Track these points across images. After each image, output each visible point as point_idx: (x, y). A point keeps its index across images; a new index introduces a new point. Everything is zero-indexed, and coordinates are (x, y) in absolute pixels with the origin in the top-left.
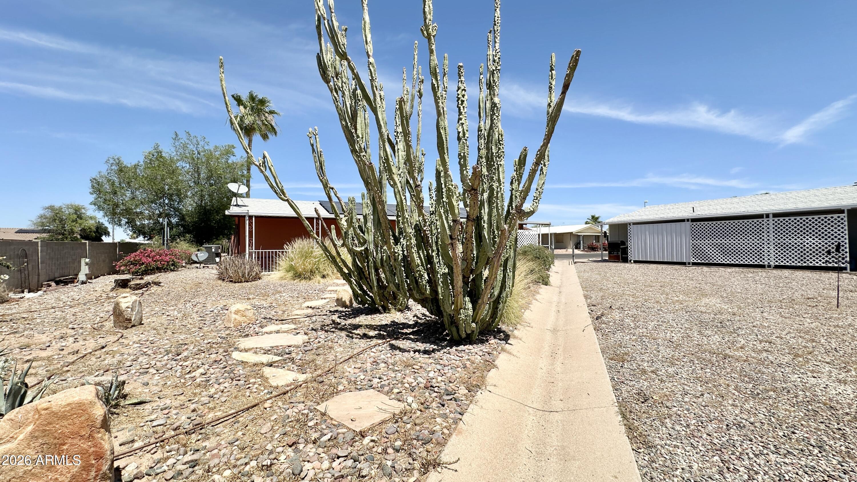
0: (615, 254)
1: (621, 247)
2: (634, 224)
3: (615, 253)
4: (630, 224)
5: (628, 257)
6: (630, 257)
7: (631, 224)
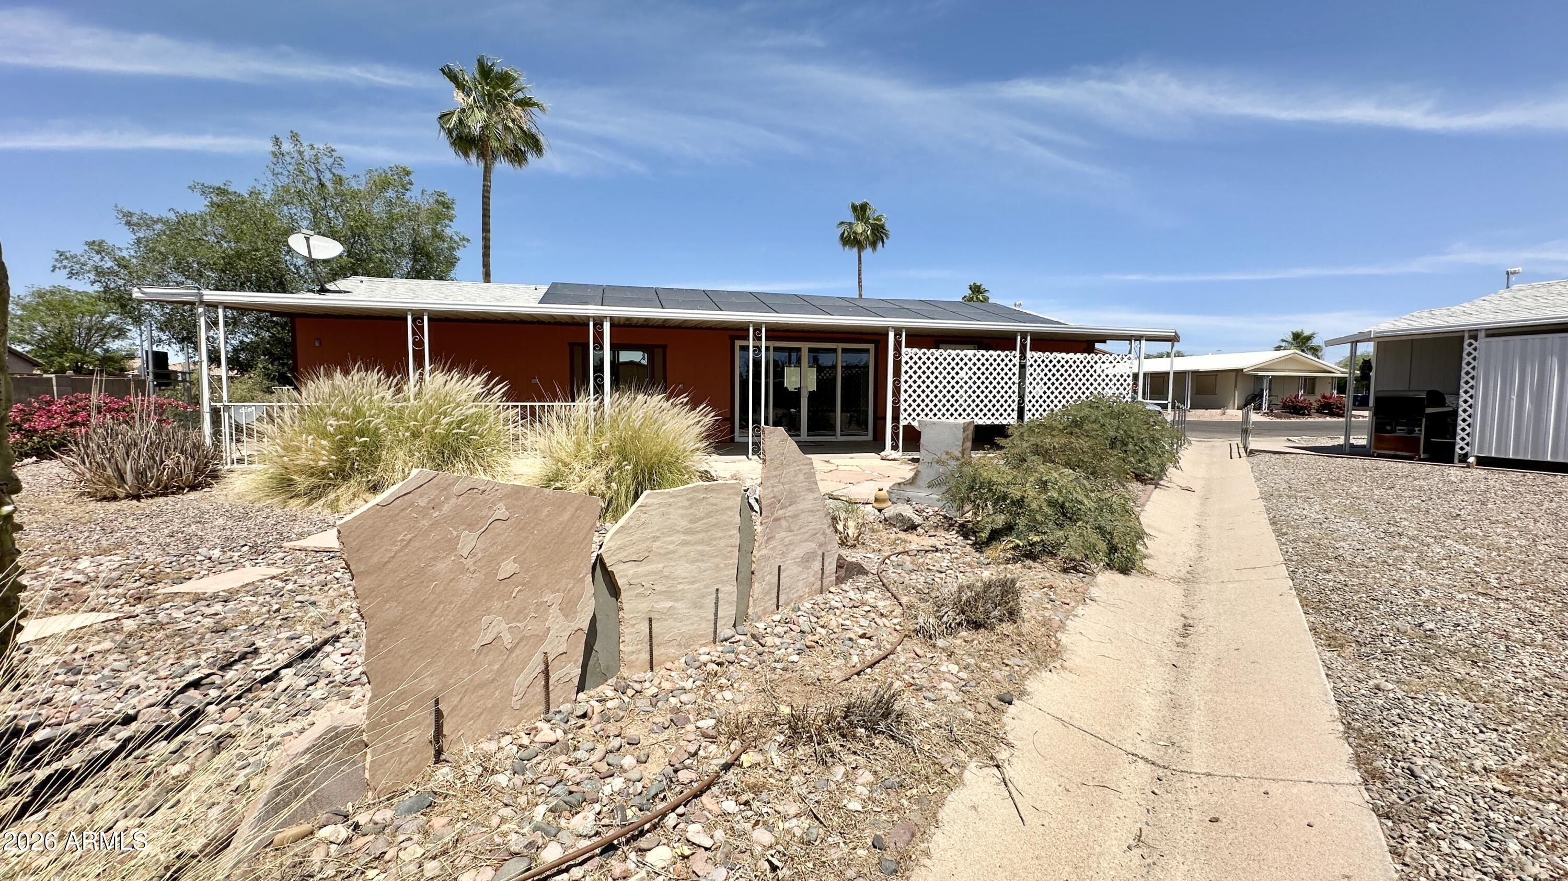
0: (1399, 434)
1: (1429, 410)
2: (1495, 333)
3: (1400, 431)
4: (1474, 334)
5: (1453, 445)
6: (1460, 443)
7: (1482, 335)
